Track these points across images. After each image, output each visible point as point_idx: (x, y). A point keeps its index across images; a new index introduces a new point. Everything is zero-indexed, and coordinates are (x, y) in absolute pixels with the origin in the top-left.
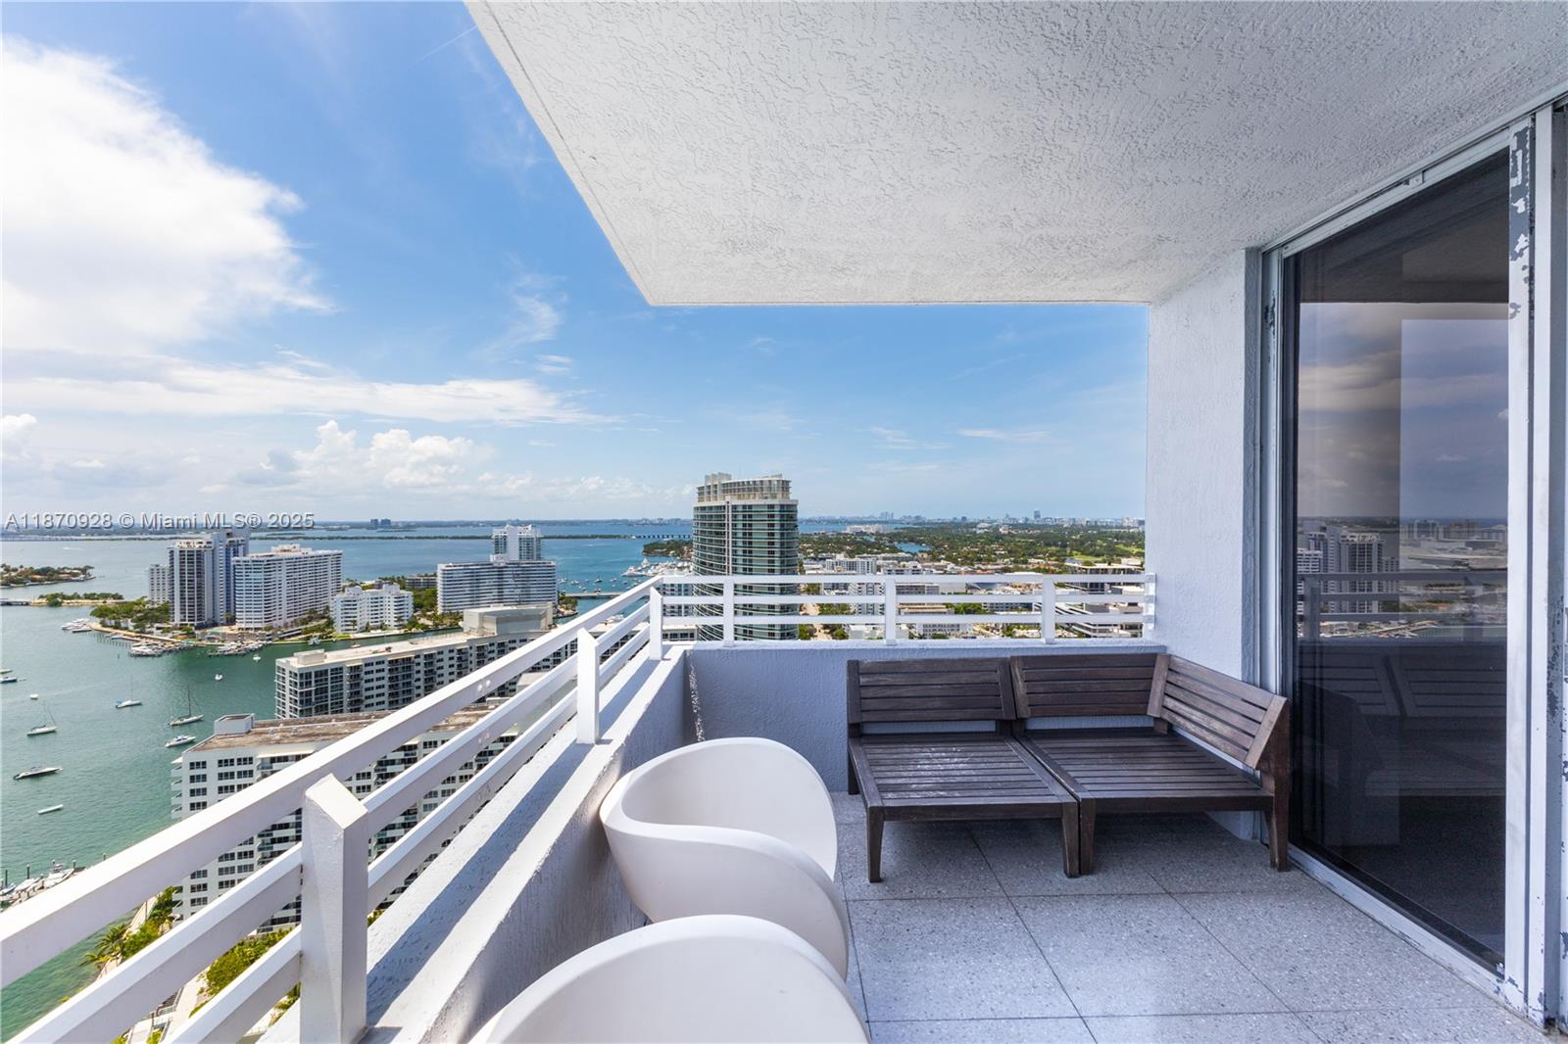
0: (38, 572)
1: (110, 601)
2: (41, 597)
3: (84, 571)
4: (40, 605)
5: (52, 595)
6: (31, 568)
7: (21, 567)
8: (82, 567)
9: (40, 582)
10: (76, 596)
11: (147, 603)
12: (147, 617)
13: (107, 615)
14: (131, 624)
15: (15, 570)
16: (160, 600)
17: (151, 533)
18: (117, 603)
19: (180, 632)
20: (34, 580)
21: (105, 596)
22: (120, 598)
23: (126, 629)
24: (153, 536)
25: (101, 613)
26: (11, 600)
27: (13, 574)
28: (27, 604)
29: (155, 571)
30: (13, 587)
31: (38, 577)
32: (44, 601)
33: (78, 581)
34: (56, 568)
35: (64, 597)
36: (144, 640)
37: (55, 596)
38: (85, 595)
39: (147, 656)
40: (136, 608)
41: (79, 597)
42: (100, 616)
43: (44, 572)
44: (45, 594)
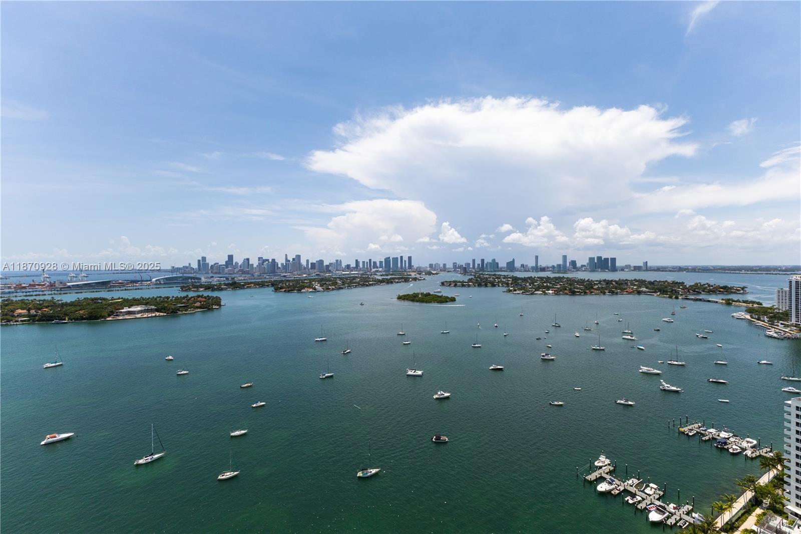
0: (722, 288)
1: (755, 305)
2: (723, 299)
3: (743, 289)
4: (722, 303)
5: (728, 299)
6: (719, 286)
7: (715, 285)
8: (742, 287)
9: (722, 293)
10: (738, 301)
11: (776, 309)
12: (775, 316)
13: (753, 313)
14: (766, 319)
15: (712, 286)
16: (784, 308)
17: (779, 271)
18: (759, 307)
19: (795, 328)
20: (720, 291)
21: (753, 302)
22: (761, 304)
23: (764, 321)
24: (780, 273)
25: (750, 311)
26: (710, 299)
27: (711, 288)
28: (717, 302)
29: (780, 292)
30: (711, 294)
31: (722, 290)
32: (724, 301)
33: (740, 293)
34: (730, 286)
35: (733, 301)
36: (773, 329)
37: (729, 300)
38: (743, 300)
39: (775, 338)
40: (769, 310)
41: (740, 302)
42: (750, 312)
43: (725, 288)
44: (724, 298)
